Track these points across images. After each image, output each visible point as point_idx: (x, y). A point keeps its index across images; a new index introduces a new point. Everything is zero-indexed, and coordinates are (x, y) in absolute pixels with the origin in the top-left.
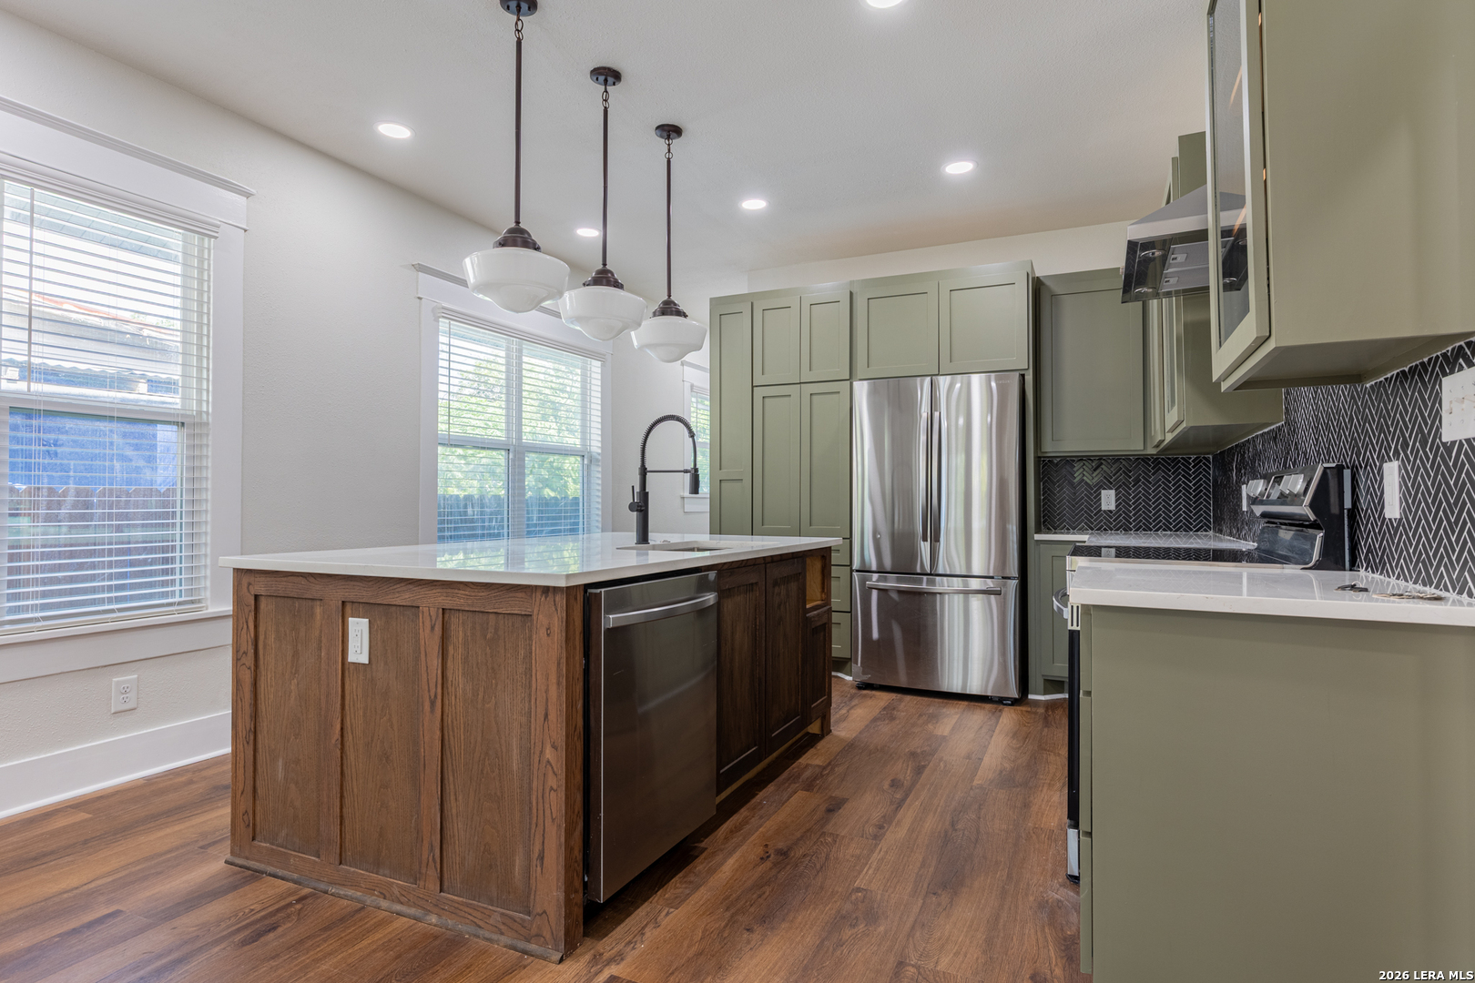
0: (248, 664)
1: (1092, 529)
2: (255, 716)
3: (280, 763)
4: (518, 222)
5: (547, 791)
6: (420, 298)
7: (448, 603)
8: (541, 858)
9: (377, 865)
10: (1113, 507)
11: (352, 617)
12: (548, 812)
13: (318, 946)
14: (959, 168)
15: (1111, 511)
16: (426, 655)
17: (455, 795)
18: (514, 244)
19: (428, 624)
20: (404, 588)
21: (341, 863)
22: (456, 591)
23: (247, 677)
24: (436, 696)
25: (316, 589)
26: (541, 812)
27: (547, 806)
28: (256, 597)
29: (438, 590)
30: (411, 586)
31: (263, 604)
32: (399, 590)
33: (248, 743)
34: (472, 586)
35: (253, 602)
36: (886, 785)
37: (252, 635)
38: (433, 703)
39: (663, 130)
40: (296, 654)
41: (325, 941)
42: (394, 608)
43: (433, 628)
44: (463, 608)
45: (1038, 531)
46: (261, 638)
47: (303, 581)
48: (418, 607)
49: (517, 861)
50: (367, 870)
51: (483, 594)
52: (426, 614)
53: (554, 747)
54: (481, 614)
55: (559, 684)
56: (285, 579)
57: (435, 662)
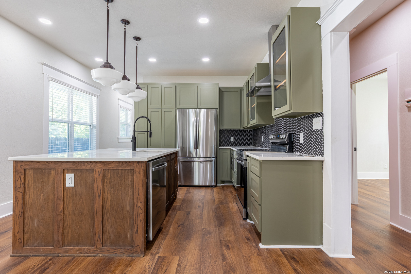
0: (20, 191)
1: (229, 146)
2: (24, 207)
3: (36, 221)
4: (107, 61)
5: (139, 214)
6: (43, 74)
7: (105, 167)
8: (137, 231)
9: (78, 244)
10: (233, 141)
11: (67, 173)
12: (139, 219)
13: (68, 269)
14: (206, 60)
15: (232, 142)
16: (97, 182)
17: (107, 220)
18: (107, 67)
19: (97, 173)
20: (89, 164)
21: (63, 247)
22: (108, 164)
23: (20, 195)
24: (100, 193)
25: (52, 166)
26: (137, 220)
27: (139, 218)
28: (25, 170)
29: (101, 164)
30: (91, 163)
31: (27, 172)
32: (87, 164)
33: (21, 216)
34: (114, 162)
35: (23, 171)
36: (197, 207)
37: (23, 182)
38: (99, 196)
39: (135, 38)
40: (43, 186)
41: (69, 267)
42: (84, 170)
43: (99, 175)
44: (110, 168)
45: (220, 146)
46: (27, 182)
47: (47, 164)
48: (94, 169)
49: (129, 234)
50: (74, 247)
51: (117, 164)
52: (97, 171)
53: (141, 202)
54: (116, 170)
55: (142, 186)
56: (39, 163)
57: (100, 184)
